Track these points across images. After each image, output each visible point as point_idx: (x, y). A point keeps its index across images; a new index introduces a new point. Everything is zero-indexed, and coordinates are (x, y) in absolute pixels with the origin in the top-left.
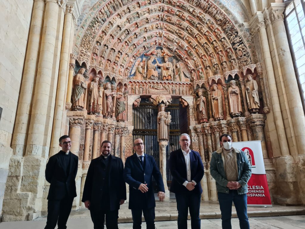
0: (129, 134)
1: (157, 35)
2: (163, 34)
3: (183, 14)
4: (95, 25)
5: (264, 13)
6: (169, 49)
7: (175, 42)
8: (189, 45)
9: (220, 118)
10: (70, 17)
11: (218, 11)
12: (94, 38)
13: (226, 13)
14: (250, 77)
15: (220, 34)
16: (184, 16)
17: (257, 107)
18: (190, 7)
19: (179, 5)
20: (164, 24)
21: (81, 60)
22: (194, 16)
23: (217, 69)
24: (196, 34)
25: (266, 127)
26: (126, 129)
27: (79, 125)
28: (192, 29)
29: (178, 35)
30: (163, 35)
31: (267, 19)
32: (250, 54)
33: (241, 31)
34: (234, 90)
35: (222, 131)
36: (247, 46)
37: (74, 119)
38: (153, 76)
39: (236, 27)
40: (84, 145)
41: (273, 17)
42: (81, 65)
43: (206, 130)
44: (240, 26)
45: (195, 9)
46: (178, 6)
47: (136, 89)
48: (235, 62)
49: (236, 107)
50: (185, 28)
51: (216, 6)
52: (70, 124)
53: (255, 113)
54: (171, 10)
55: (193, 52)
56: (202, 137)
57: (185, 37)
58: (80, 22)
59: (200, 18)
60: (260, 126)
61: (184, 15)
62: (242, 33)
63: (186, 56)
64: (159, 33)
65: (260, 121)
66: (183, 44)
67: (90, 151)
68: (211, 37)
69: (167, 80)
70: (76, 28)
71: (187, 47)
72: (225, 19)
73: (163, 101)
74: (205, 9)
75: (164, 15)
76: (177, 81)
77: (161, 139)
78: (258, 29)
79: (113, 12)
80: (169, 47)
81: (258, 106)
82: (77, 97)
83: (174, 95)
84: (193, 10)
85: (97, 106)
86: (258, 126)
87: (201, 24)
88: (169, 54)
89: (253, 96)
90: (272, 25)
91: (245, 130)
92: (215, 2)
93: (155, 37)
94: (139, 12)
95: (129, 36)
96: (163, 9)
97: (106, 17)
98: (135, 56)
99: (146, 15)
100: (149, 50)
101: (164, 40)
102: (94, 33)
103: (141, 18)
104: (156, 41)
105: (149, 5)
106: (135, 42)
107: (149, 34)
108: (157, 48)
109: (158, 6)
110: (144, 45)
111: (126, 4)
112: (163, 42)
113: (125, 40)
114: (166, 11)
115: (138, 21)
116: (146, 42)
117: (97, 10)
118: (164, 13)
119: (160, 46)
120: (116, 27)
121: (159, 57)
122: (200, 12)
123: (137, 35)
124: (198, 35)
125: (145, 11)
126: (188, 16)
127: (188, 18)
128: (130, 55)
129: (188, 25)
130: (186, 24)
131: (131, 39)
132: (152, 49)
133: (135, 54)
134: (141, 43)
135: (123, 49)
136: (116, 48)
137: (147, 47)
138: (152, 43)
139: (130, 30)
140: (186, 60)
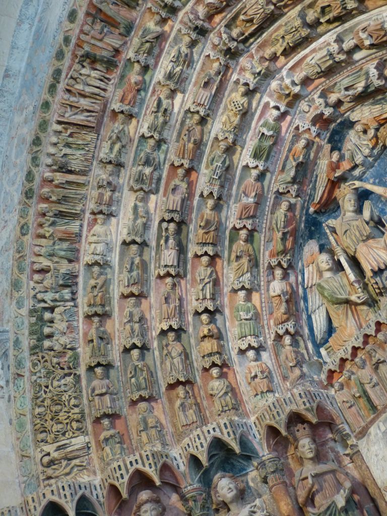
1: (277, 108)
4: (48, 330)
20: (254, 52)
80: (351, 92)
93: (284, 119)
94: (144, 130)
95: (192, 227)
96: (194, 26)
97: (65, 267)
98: (274, 262)
99: (176, 110)
100: (313, 179)
101: (319, 93)
102: (61, 354)
103: (171, 135)
104: (298, 125)
105: (149, 73)
106: (232, 217)
107: (251, 142)
108: (329, 141)
109: (175, 39)
110: (275, 190)
111: (88, 161)
112: (320, 105)
113: (190, 255)
114: (209, 15)
115: (172, 157)
116: (272, 173)
117: (24, 278)
118: (214, 29)
119: (334, 124)
120: (122, 255)
121: (375, 160)
123: (211, 196)
128: (255, 278)
131: (203, 229)
132: (320, 167)
133: (272, 255)
134: (252, 198)
135: (202, 290)
136: (174, 316)
137: (290, 185)
138: (294, 148)
139: (172, 211)
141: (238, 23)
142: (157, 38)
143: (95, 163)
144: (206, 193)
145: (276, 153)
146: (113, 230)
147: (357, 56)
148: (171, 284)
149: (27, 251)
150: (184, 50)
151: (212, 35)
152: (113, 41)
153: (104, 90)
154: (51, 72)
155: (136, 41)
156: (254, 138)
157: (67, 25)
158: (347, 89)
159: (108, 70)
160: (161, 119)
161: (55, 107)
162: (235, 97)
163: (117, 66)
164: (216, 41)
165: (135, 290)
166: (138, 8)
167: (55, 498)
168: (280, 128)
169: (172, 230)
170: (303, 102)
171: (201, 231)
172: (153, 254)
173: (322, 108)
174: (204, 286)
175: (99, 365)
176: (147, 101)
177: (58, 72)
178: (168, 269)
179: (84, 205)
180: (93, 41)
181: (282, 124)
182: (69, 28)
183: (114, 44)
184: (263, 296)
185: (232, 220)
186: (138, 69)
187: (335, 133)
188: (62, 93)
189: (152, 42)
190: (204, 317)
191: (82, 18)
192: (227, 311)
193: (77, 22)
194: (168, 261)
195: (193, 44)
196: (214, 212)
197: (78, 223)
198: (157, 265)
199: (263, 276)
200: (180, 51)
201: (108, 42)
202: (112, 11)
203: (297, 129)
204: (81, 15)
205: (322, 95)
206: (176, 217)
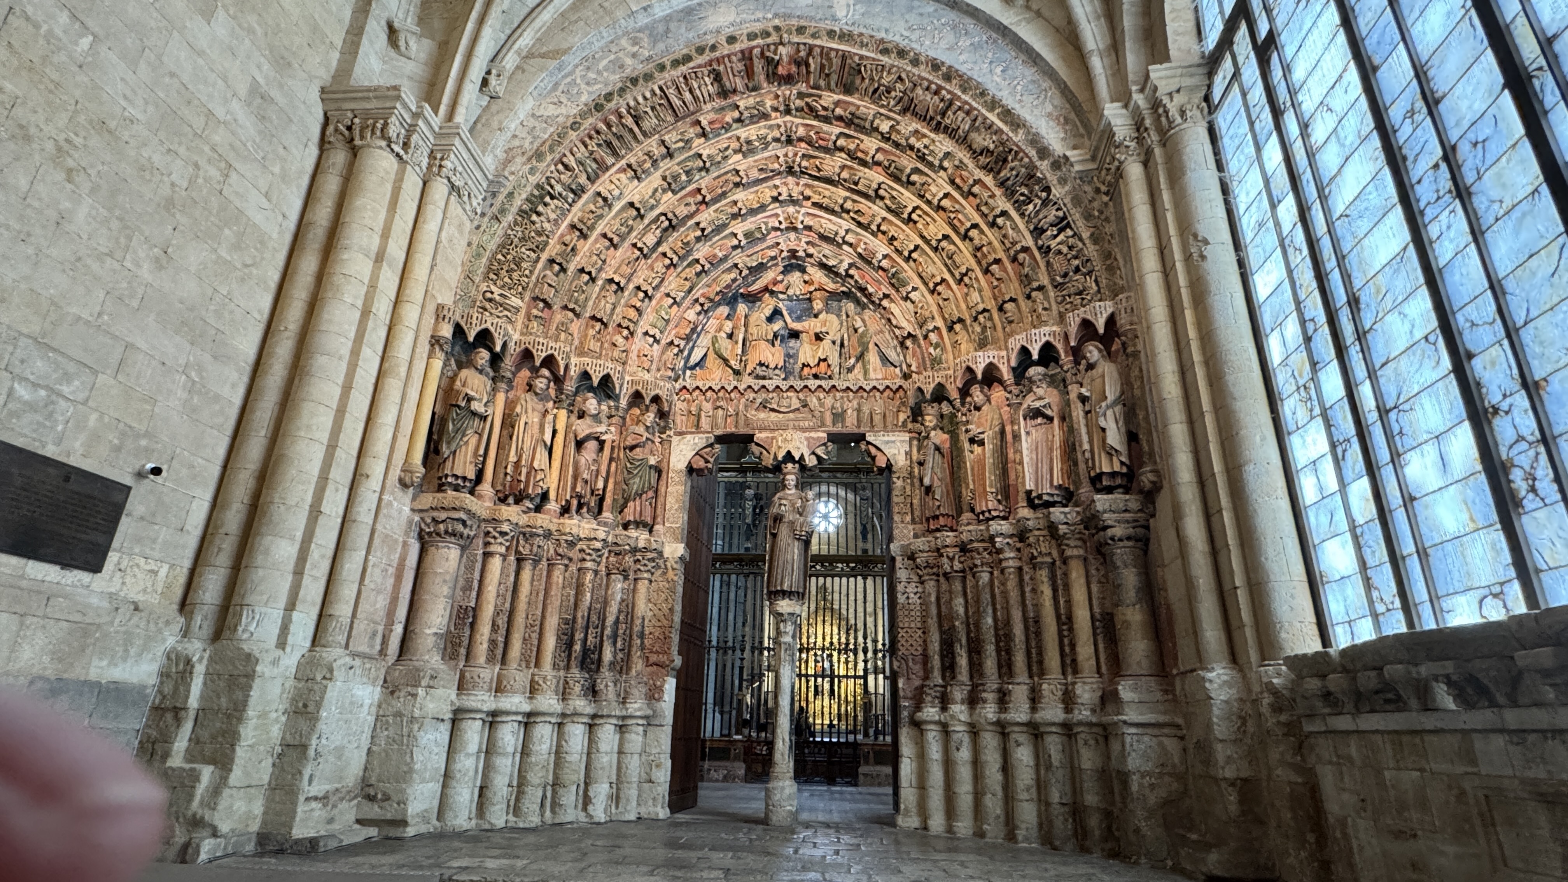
0: (664, 574)
1: (780, 222)
2: (801, 218)
3: (858, 145)
4: (540, 208)
5: (1131, 107)
6: (823, 266)
7: (845, 242)
8: (892, 247)
9: (994, 513)
10: (439, 189)
11: (975, 120)
12: (539, 248)
13: (1006, 123)
14: (1093, 352)
15: (990, 201)
16: (863, 152)
17: (1117, 467)
18: (882, 118)
19: (842, 112)
20: (801, 183)
21: (474, 321)
22: (897, 145)
23: (984, 328)
24: (910, 209)
25: (1153, 546)
26: (650, 555)
27: (453, 539)
28: (894, 193)
29: (853, 219)
30: (802, 222)
31: (1146, 129)
32: (1098, 265)
33: (1062, 181)
34: (1037, 404)
35: (1001, 561)
36: (1086, 235)
37: (434, 519)
38: (761, 364)
39: (1044, 167)
40: (474, 609)
41: (1163, 119)
42: (471, 339)
43: (945, 560)
44: (1056, 165)
45: (898, 123)
46: (840, 119)
47: (703, 414)
48: (1047, 298)
49: (1046, 468)
50: (872, 193)
51: (966, 103)
52: (421, 537)
53: (1109, 490)
54: (817, 133)
55: (905, 272)
56: (932, 583)
57: (876, 223)
58: (488, 202)
59: (919, 150)
60: (1130, 544)
61: (862, 146)
62: (1067, 188)
63: (886, 289)
64: (788, 218)
65: (1128, 522)
66: (871, 246)
67: (495, 627)
68: (960, 216)
69: (816, 376)
70: (476, 223)
71: (885, 256)
72: (1002, 144)
73: (789, 453)
74: (932, 119)
75: (796, 155)
76: (856, 378)
77: (777, 592)
78: (1118, 168)
79: (610, 160)
80: (825, 260)
81: (1122, 463)
82: (449, 443)
83: (838, 428)
84: (892, 127)
85: (528, 474)
86: (1121, 544)
87: (926, 170)
88: (831, 286)
89: (1102, 423)
90: (1164, 145)
91: (1078, 557)
92: (964, 91)
93: (777, 232)
94: (705, 153)
95: (675, 234)
96: (790, 133)
97: (583, 180)
98: (702, 300)
99: (731, 162)
100: (757, 277)
101: (808, 240)
102: (539, 234)
103: (714, 173)
104: (781, 243)
105: (739, 126)
106: (702, 252)
107: (749, 224)
108: (784, 267)
109: (772, 126)
110: (736, 262)
111: (655, 131)
112: (802, 246)
113: (660, 249)
114: (802, 138)
115: (703, 184)
116: (742, 252)
117: (549, 158)
118: (797, 148)
119: (796, 262)
120: (623, 209)
121: (796, 300)
122: (917, 132)
123: (703, 230)
124: (918, 212)
125: (727, 149)
126: (878, 150)
127: (880, 157)
128: (684, 298)
129: (882, 179)
130: (875, 176)
132: (768, 275)
133: (703, 295)
134: (721, 253)
135: (653, 277)
136: (624, 277)
137: (746, 268)
138: (765, 251)
139: (675, 215)
140: (885, 303)
142: (764, 113)
143: (657, 137)
144: (701, 225)
145: (755, 244)
146: (630, 187)
147: (845, 247)
148: (637, 256)
149: (566, 142)
150: (769, 138)
151: (792, 149)
152: (740, 84)
153: (705, 103)
154: (685, 51)
155: (751, 101)
156: (754, 224)
157: (723, 40)
159: (719, 94)
160: (719, 159)
161: (666, 75)
162: (766, 193)
163: (727, 99)
164: (790, 155)
165: (616, 240)
166: (771, 86)
167: (492, 329)
168: (770, 234)
169: (665, 225)
170: (793, 235)
171: (680, 244)
172: (641, 228)
173: (801, 248)
175: (560, 264)
176: (721, 139)
177: (688, 58)
178: (644, 245)
179: (628, 155)
180: (729, 69)
181: (774, 233)
182: (723, 43)
183: (738, 86)
184: (679, 313)
185: (700, 254)
186: (736, 116)
187: (791, 265)
188: (680, 74)
189: (759, 112)
190: (641, 295)
192: (654, 302)
193: (731, 46)
194: (648, 241)
195: (777, 140)
196: (695, 240)
197: (614, 160)
198: (639, 237)
199: (688, 302)
200: (767, 136)
201: (737, 81)
202: (758, 69)
203: (778, 244)
204: (737, 47)
205: (808, 243)
206: (674, 222)
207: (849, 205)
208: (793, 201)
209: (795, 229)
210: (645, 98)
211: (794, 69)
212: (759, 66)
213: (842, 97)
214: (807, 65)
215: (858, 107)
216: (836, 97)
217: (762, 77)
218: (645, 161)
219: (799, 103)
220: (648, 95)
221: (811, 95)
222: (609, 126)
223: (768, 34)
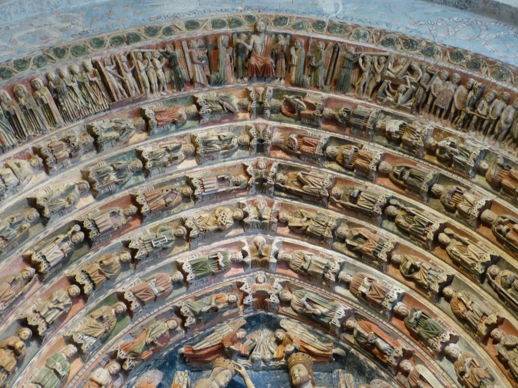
1: (245, 254)
2: (275, 248)
3: (356, 151)
8: (412, 284)
16: (363, 158)
18: (388, 117)
19: (334, 112)
20: (276, 202)
22: (411, 149)
28: (411, 209)
29: (350, 248)
30: (276, 256)
45: (411, 122)
46: (331, 120)
50: (377, 210)
54: (300, 137)
55: (436, 316)
57: (385, 250)
61: (361, 152)
63: (405, 344)
64: (255, 249)
71: (402, 297)
74: (458, 113)
75: (269, 166)
79: (9, 139)
84: (401, 126)
87: (455, 176)
92: (500, 78)
93: (237, 268)
94: (146, 150)
95: (92, 254)
96: (262, 138)
98: (122, 355)
99: (180, 167)
100: (208, 330)
101: (282, 280)
103: (156, 178)
104: (243, 283)
105: (195, 123)
106: (128, 284)
107: (201, 252)
108: (247, 319)
109: (238, 128)
110: (177, 305)
112: (276, 289)
113: (67, 272)
114: (279, 145)
115: (139, 191)
116: (188, 291)
118: (269, 156)
119: (263, 312)
120: (17, 206)
121: (264, 369)
122: (437, 131)
123: (134, 252)
124: (448, 231)
125: (177, 149)
126: (385, 156)
127: (385, 165)
128: (94, 348)
129: (390, 193)
130: (381, 190)
131: (101, 266)
132: (223, 328)
133: (125, 347)
134: (158, 290)
135: (50, 309)
136: (6, 302)
137: (192, 315)
138: (221, 294)
139: (96, 226)
140: (407, 364)
141: (291, 173)
142: (230, 111)
143: (81, 121)
144: (132, 245)
145: (207, 281)
147: (339, 289)
148: (29, 275)
150: (235, 142)
151: (262, 158)
152: (199, 74)
153: (152, 91)
154: (132, 30)
155: (213, 94)
156: (204, 253)
157: (181, 24)
158: (308, 300)
159: (171, 84)
160: (165, 160)
161: (103, 52)
162: (227, 212)
163: (180, 90)
164: (262, 164)
166: (239, 80)
168: (229, 269)
169: (78, 238)
170: (263, 272)
171: (97, 266)
172: (42, 236)
173: (274, 292)
174: (54, 308)
176: (169, 136)
177: (136, 38)
178: (42, 260)
179: (34, 136)
180: (187, 55)
181: (232, 268)
182: (180, 28)
183: (197, 76)
184: (84, 370)
185: (125, 286)
186: (192, 111)
187: (256, 318)
188: (122, 52)
189: (223, 109)
190: (27, 332)
191: (198, 35)
192: (45, 348)
193: (191, 32)
194: (49, 256)
195: (244, 146)
196: (120, 265)
197: (15, 141)
198: (36, 248)
199: (99, 355)
200: (231, 139)
201: (196, 70)
202: (225, 59)
203: (240, 285)
204: (199, 32)
205: (284, 284)
206: (93, 234)
207: (343, 230)
208: (263, 226)
209: (265, 265)
210: (72, 72)
211: (270, 61)
212: (225, 55)
213: (332, 95)
214: (288, 58)
215: (355, 106)
216: (325, 95)
217: (229, 69)
218: (60, 148)
219: (275, 102)
220: (77, 69)
221: (292, 93)
222: (15, 96)
223: (239, 23)
